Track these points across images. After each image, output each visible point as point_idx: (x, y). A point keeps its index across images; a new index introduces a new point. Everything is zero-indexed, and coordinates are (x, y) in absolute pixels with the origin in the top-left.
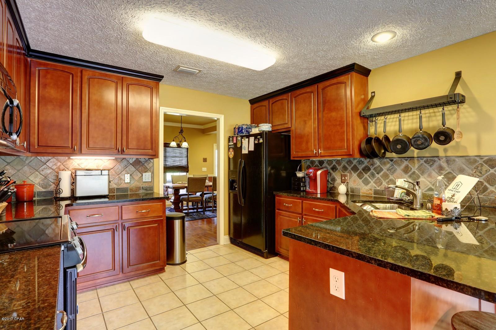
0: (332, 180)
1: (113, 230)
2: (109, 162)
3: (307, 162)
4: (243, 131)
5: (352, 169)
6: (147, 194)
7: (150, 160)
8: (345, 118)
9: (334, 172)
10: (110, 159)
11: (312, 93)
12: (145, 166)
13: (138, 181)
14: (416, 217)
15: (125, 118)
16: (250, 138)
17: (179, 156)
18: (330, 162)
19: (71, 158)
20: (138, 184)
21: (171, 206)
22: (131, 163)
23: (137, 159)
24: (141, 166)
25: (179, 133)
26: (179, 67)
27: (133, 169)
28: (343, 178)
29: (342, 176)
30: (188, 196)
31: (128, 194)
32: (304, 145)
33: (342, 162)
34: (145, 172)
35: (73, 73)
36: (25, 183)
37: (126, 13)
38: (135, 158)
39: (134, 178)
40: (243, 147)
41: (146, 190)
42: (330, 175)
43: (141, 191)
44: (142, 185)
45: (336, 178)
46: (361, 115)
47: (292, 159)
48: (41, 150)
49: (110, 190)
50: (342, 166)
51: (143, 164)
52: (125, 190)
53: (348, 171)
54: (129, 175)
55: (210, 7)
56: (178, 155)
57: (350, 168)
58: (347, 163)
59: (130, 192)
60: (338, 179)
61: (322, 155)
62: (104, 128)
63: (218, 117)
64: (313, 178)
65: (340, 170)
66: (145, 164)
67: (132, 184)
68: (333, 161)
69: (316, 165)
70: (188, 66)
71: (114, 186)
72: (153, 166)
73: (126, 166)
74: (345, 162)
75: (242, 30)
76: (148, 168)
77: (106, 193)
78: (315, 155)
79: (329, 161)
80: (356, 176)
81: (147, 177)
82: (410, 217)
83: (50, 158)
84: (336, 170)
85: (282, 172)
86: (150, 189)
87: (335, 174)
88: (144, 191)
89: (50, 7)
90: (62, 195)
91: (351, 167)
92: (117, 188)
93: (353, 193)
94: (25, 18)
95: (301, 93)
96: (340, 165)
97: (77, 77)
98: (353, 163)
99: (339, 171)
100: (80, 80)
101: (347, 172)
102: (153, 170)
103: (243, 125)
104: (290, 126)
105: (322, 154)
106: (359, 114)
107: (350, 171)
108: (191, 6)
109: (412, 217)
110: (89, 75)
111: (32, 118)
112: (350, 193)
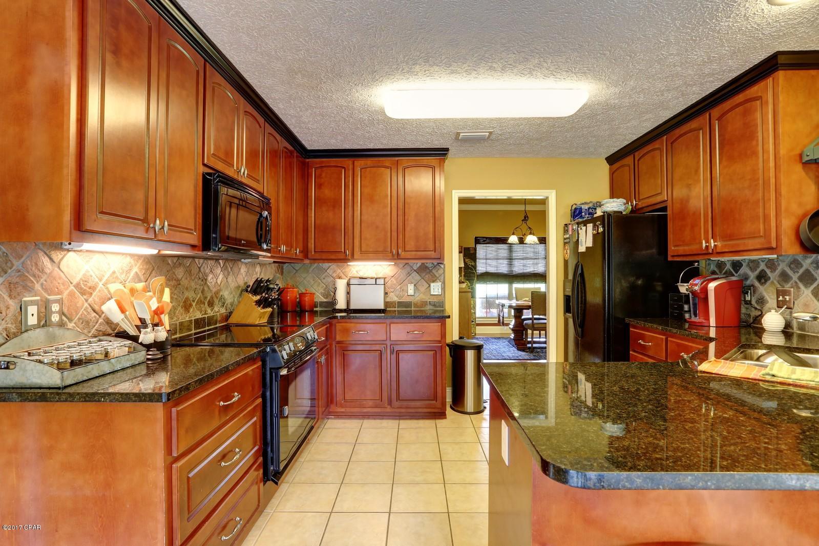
0: (757, 302)
1: (380, 352)
2: (390, 268)
3: (711, 264)
4: (583, 214)
5: (801, 278)
6: (435, 312)
7: (440, 266)
8: (761, 171)
9: (762, 284)
10: (390, 265)
11: (700, 129)
12: (433, 273)
13: (424, 294)
14: (792, 380)
15: (401, 213)
16: (588, 225)
17: (533, 258)
18: (754, 264)
19: (349, 264)
20: (424, 297)
21: (510, 334)
22: (415, 269)
23: (423, 264)
24: (427, 273)
25: (522, 221)
26: (458, 134)
27: (417, 277)
28: (781, 297)
29: (779, 293)
30: (533, 322)
31: (411, 310)
32: (687, 232)
33: (779, 265)
34: (434, 282)
35: (345, 166)
36: (307, 292)
37: (361, 95)
38: (419, 263)
39: (419, 290)
40: (580, 240)
41: (434, 305)
42: (754, 292)
43: (429, 307)
44: (429, 299)
45: (767, 297)
46: (804, 161)
47: (670, 259)
48: (318, 256)
49: (387, 304)
50: (778, 272)
51: (431, 271)
52: (408, 304)
53: (792, 284)
54: (413, 285)
55: (440, 60)
56: (531, 255)
57: (795, 277)
58: (790, 266)
59: (415, 307)
60: (771, 298)
61: (718, 251)
62: (377, 227)
63: (546, 195)
64: (702, 296)
65: (775, 282)
66: (434, 271)
67: (417, 297)
68: (759, 262)
69: (726, 271)
70: (468, 130)
71: (393, 298)
72: (444, 273)
73: (409, 273)
74: (785, 263)
75: (503, 70)
76: (438, 276)
77: (382, 307)
78: (704, 252)
79: (752, 262)
80: (810, 295)
81: (436, 289)
82: (775, 379)
83: (330, 264)
84: (766, 281)
85: (655, 283)
86: (440, 306)
87: (765, 290)
88: (431, 307)
89: (301, 111)
90: (338, 307)
91: (799, 274)
92: (398, 302)
93: (804, 331)
94: (290, 124)
95: (682, 132)
96: (775, 270)
97: (349, 170)
98: (802, 266)
99: (772, 282)
100: (352, 173)
101: (789, 285)
102: (444, 277)
103: (583, 204)
104: (666, 199)
105: (718, 248)
106: (798, 158)
107: (796, 282)
108: (418, 66)
109: (779, 380)
110: (361, 165)
111: (309, 222)
112: (796, 331)
